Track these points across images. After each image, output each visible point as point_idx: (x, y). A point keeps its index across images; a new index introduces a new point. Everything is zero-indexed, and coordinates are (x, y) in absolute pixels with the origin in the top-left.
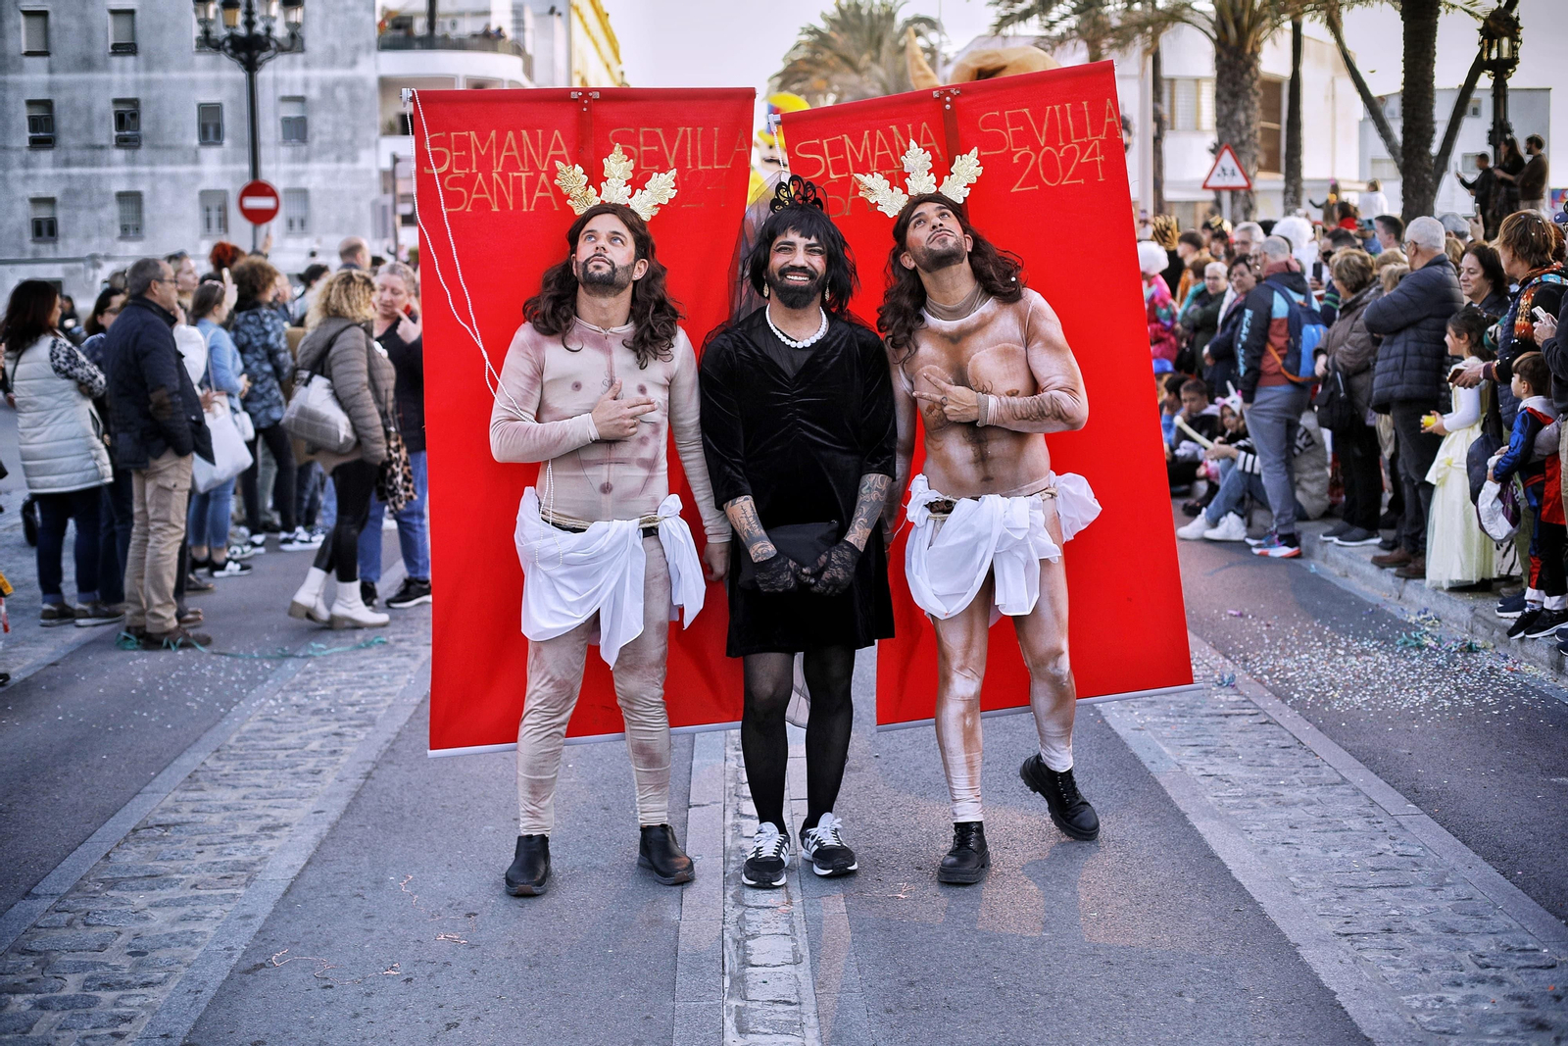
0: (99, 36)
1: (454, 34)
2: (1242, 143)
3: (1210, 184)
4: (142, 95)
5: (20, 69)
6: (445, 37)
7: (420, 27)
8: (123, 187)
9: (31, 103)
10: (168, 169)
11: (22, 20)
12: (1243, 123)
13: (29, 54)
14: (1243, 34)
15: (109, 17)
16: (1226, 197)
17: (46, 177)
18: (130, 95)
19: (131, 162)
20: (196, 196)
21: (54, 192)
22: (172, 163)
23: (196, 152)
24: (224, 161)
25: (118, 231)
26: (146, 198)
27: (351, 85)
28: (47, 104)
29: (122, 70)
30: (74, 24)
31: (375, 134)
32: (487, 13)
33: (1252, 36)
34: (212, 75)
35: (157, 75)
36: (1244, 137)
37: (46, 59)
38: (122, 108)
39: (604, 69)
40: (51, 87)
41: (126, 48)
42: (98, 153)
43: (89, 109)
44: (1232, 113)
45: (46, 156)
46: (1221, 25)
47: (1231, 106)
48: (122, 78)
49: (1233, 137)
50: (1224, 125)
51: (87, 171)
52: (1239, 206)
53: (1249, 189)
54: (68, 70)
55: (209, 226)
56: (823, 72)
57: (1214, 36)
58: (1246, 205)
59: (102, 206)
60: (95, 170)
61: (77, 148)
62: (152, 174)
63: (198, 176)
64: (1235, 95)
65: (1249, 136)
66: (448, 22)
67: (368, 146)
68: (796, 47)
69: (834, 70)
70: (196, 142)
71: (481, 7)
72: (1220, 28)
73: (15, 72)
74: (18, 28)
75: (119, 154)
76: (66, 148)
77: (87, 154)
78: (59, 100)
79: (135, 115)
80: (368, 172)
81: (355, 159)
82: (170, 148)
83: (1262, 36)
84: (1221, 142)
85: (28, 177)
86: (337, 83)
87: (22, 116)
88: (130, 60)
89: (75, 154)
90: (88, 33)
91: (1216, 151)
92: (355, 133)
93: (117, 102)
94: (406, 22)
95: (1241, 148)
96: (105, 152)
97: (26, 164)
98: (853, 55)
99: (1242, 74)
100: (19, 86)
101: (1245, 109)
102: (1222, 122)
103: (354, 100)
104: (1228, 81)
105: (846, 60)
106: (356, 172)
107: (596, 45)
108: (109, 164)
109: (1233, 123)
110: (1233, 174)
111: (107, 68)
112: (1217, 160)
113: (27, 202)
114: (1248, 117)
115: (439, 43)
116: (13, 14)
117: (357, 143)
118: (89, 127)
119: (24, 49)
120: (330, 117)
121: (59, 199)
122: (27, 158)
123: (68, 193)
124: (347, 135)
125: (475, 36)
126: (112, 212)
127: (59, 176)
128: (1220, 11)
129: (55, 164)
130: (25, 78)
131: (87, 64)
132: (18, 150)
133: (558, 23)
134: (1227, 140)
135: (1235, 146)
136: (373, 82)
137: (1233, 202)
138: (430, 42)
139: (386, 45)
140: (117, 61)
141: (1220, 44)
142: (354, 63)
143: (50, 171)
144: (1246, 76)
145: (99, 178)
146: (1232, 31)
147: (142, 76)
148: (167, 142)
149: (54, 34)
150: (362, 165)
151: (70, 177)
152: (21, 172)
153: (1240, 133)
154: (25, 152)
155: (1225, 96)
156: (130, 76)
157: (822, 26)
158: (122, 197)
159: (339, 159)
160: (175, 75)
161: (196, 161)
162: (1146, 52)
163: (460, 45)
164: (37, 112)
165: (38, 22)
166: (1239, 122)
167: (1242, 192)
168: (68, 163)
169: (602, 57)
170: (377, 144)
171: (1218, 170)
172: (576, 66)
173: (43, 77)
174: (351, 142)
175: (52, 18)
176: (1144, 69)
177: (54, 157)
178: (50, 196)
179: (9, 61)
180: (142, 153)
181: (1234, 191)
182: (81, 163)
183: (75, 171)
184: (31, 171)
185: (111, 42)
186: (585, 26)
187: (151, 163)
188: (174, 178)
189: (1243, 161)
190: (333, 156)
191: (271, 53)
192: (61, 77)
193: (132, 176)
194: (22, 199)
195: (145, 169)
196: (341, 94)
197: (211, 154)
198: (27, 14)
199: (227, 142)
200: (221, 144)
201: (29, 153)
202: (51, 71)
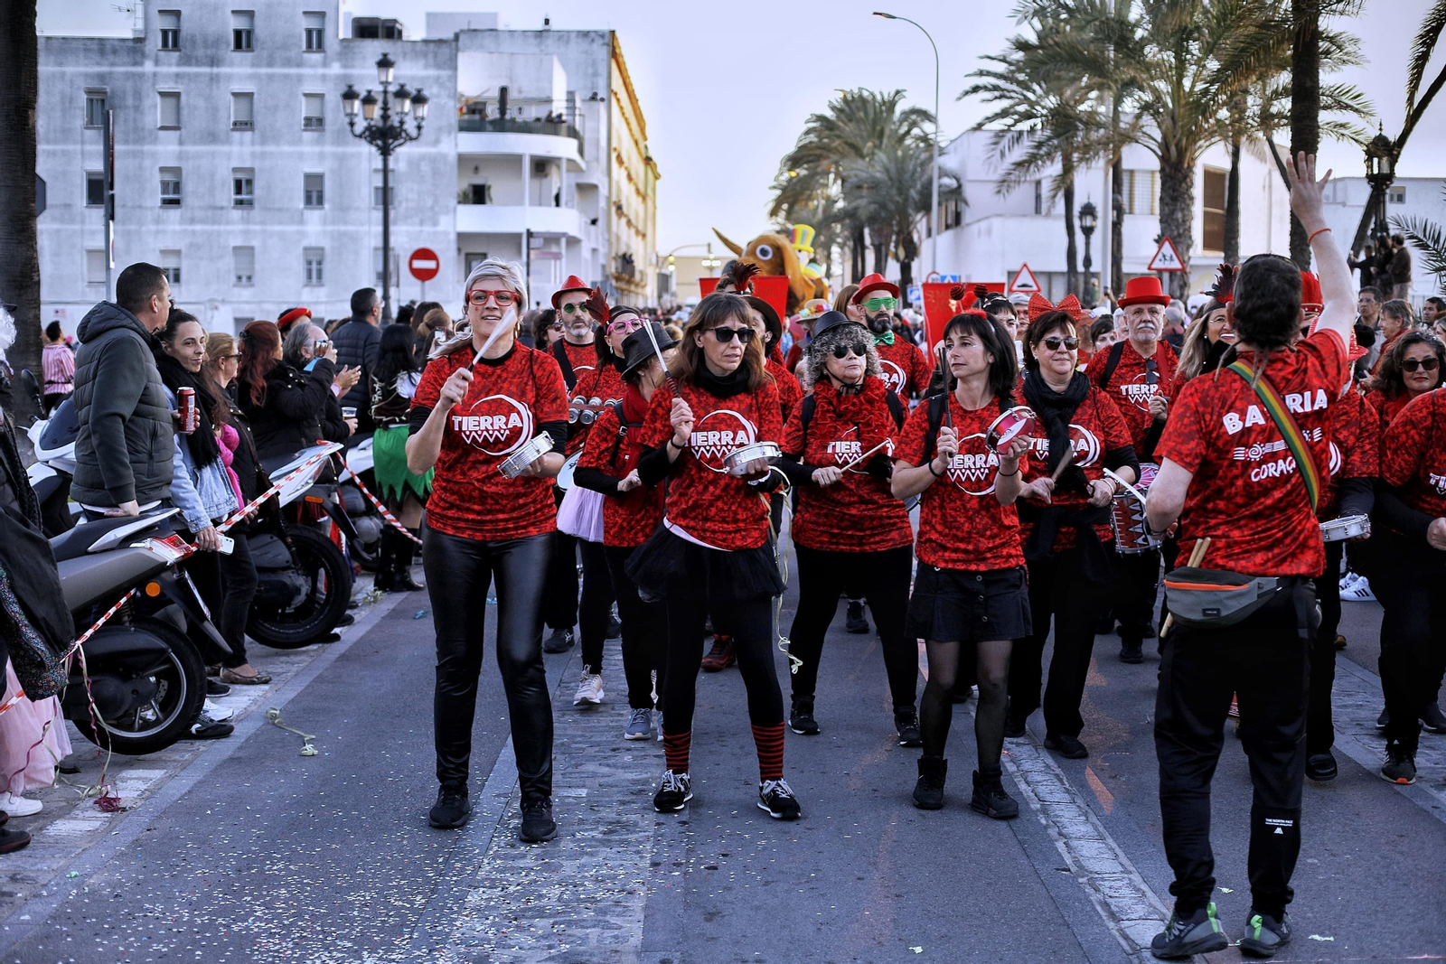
0: (223, 113)
1: (519, 119)
2: (1180, 235)
3: (1153, 266)
4: (257, 165)
5: (155, 141)
6: (513, 120)
7: (492, 112)
8: (239, 243)
9: (162, 170)
10: (278, 228)
11: (158, 98)
12: (1180, 220)
13: (163, 128)
14: (1181, 153)
15: (232, 98)
16: (1166, 276)
17: (175, 232)
18: (248, 165)
19: (246, 221)
20: (300, 251)
21: (180, 245)
22: (280, 223)
23: (302, 214)
24: (325, 222)
25: (233, 279)
26: (257, 251)
27: (433, 160)
28: (177, 171)
29: (241, 143)
30: (201, 103)
31: (453, 202)
32: (549, 101)
33: (1188, 154)
34: (317, 149)
35: (271, 148)
36: (1181, 231)
37: (178, 132)
38: (240, 176)
39: (633, 145)
40: (180, 156)
41: (244, 125)
42: (218, 212)
43: (212, 175)
44: (1172, 212)
45: (174, 214)
46: (1165, 145)
47: (1171, 208)
48: (240, 151)
49: (1172, 230)
50: (1166, 222)
51: (208, 228)
52: (1176, 284)
53: (1183, 271)
54: (195, 143)
55: (309, 277)
56: (834, 157)
57: (1160, 153)
58: (1182, 283)
59: (221, 257)
60: (216, 227)
61: (201, 208)
62: (264, 232)
63: (303, 234)
64: (1174, 199)
65: (1185, 230)
66: (516, 108)
67: (447, 213)
68: (808, 132)
69: (843, 156)
70: (302, 205)
71: (544, 95)
72: (1164, 148)
73: (150, 143)
74: (155, 106)
75: (236, 214)
76: (192, 209)
77: (210, 213)
78: (187, 168)
79: (249, 182)
80: (447, 234)
81: (435, 224)
82: (280, 210)
83: (1197, 154)
84: (1163, 234)
85: (158, 232)
86: (422, 158)
87: (156, 180)
88: (248, 135)
89: (199, 214)
90: (214, 111)
91: (1160, 241)
92: (436, 201)
93: (235, 170)
94: (479, 107)
95: (1178, 240)
96: (224, 212)
97: (158, 221)
98: (859, 142)
99: (1181, 183)
100: (153, 155)
101: (1182, 210)
102: (1165, 218)
103: (436, 173)
104: (1169, 188)
105: (853, 146)
106: (435, 233)
107: (628, 124)
108: (228, 223)
109: (1173, 220)
110: (1171, 259)
111: (228, 141)
112: (1160, 248)
113: (158, 253)
114: (1184, 216)
115: (509, 125)
116: (151, 95)
117: (437, 209)
118: (212, 191)
119: (159, 125)
120: (416, 187)
121: (184, 251)
122: (159, 216)
123: (191, 245)
124: (429, 203)
125: (538, 120)
126: (228, 263)
127: (185, 231)
128: (1165, 137)
129: (182, 221)
130: (159, 148)
131: (212, 137)
132: (152, 208)
133: (602, 107)
134: (1168, 233)
135: (1175, 238)
136: (452, 158)
137: (1171, 280)
138: (502, 125)
139: (465, 127)
140: (237, 135)
141: (1164, 159)
142: (437, 142)
143: (178, 228)
144: (1184, 185)
145: (219, 234)
146: (1173, 149)
147: (258, 149)
148: (277, 206)
149: (185, 112)
150: (440, 228)
151: (194, 233)
152: (153, 227)
153: (1177, 227)
154: (157, 210)
155: (1167, 200)
156: (248, 149)
157: (830, 114)
158: (237, 250)
159: (422, 223)
160: (286, 148)
161: (301, 222)
162: (1108, 162)
163: (526, 128)
164: (169, 177)
165: (172, 101)
166: (1177, 220)
167: (1179, 273)
168: (192, 221)
169: (632, 135)
170: (455, 210)
171: (1160, 256)
172: (614, 144)
173: (175, 148)
174: (432, 208)
175: (183, 98)
176: (1107, 174)
177: (182, 216)
178: (177, 248)
179: (146, 133)
180: (256, 213)
181: (1172, 272)
182: (203, 221)
183: (198, 227)
184: (161, 227)
185: (232, 120)
186: (621, 108)
187: (263, 223)
188: (282, 235)
189: (1180, 249)
190: (417, 220)
191: (402, 141)
192: (190, 148)
193: (246, 232)
194: (154, 250)
195: (258, 228)
196: (425, 167)
197: (314, 216)
198: (163, 94)
199: (327, 206)
200: (323, 208)
201: (161, 211)
202: (181, 143)
